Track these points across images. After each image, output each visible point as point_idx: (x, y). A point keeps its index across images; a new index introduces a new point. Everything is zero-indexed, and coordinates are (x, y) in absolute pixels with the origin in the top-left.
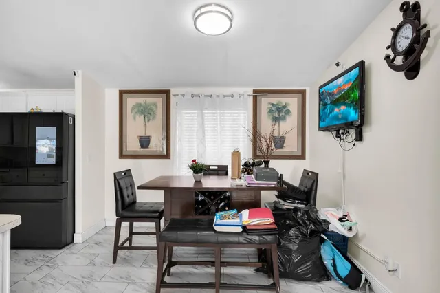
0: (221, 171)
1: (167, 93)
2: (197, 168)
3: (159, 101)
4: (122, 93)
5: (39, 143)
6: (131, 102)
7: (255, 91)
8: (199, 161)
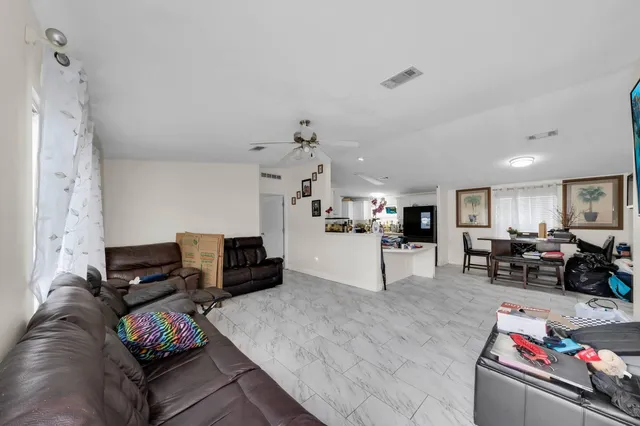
0: (534, 235)
1: (489, 189)
2: (512, 232)
3: (483, 195)
4: (457, 192)
5: (423, 219)
6: (463, 196)
7: (564, 182)
8: (514, 228)
